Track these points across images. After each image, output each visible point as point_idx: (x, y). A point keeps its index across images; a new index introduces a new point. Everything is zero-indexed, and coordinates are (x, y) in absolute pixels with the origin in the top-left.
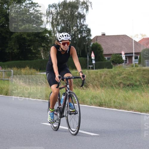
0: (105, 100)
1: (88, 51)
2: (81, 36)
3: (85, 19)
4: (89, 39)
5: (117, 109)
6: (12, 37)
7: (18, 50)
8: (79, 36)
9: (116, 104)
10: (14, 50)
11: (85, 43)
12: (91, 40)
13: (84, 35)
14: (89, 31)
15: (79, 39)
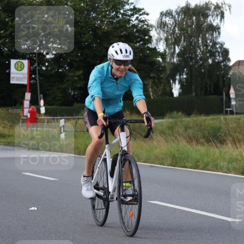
1: (224, 86)
2: (213, 61)
3: (219, 33)
4: (226, 66)
8: (210, 61)
11: (218, 73)
12: (230, 68)
13: (219, 58)
14: (226, 52)
15: (210, 65)
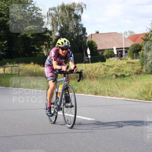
0: (100, 89)
1: (84, 48)
2: (78, 34)
3: (80, 20)
4: (85, 37)
5: (111, 97)
6: (18, 37)
7: (24, 48)
8: (76, 35)
9: (109, 93)
10: (20, 48)
11: (81, 41)
12: (87, 38)
13: (81, 33)
14: (84, 30)
15: (76, 37)
